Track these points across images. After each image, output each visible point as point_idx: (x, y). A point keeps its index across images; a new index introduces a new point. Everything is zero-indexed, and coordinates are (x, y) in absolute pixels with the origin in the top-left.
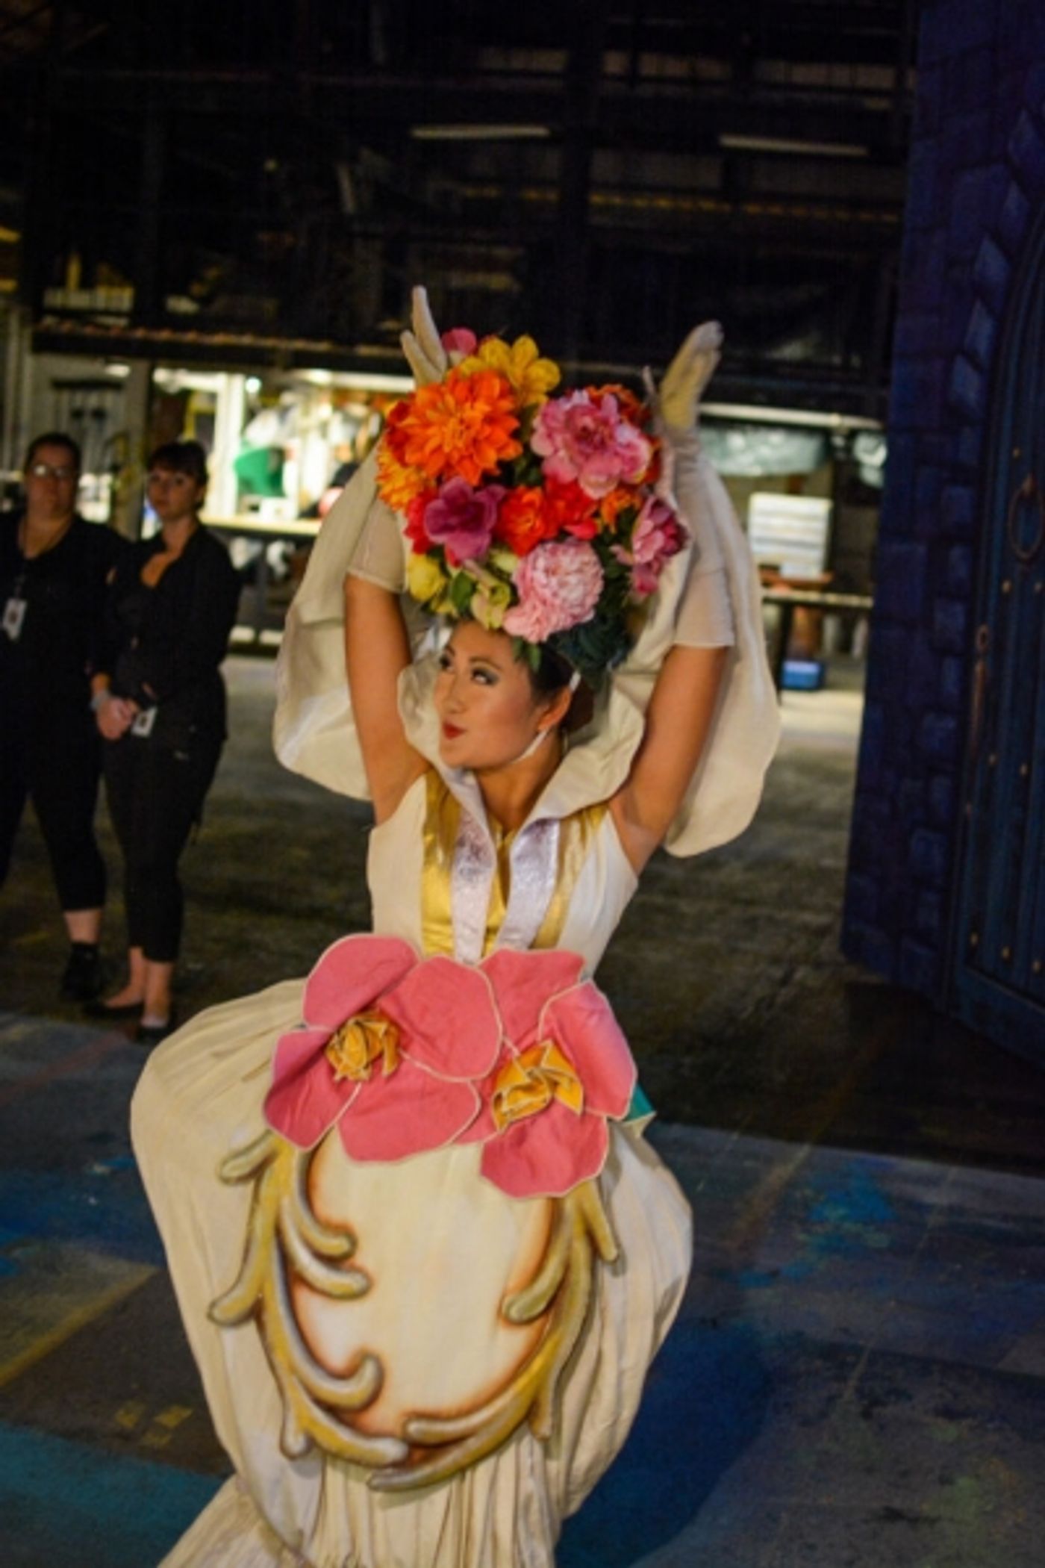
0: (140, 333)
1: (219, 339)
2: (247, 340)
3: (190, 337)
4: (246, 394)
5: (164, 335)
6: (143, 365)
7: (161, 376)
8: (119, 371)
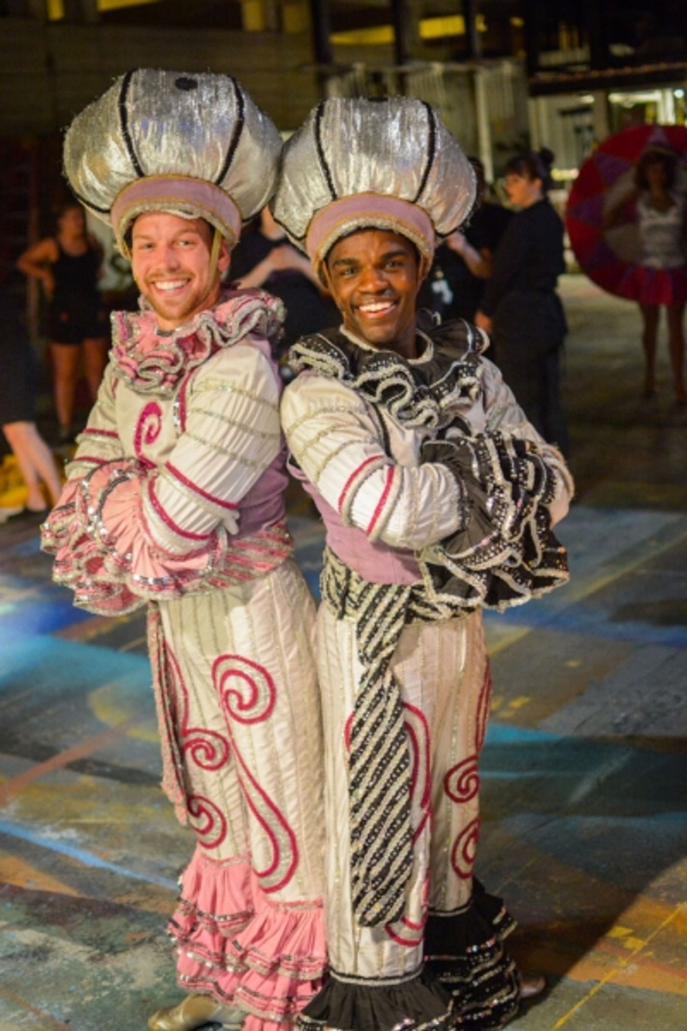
0: (595, 74)
1: (646, 69)
2: (663, 66)
3: (628, 70)
4: (676, 100)
5: (611, 72)
6: (601, 94)
7: (616, 98)
8: (588, 99)
